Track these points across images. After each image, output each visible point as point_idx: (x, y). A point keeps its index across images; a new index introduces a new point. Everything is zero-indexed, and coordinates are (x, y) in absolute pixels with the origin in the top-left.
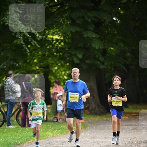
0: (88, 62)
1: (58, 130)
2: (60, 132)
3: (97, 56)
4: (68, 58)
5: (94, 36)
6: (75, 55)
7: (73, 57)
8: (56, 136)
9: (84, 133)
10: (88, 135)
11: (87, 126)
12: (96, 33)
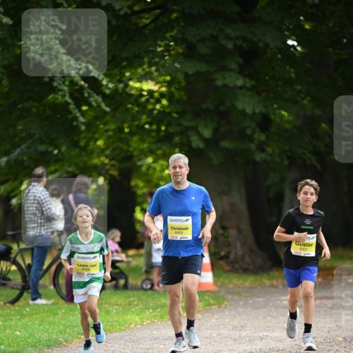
0: (225, 144)
1: (154, 309)
2: (159, 314)
3: (249, 132)
5: (240, 83)
6: (195, 129)
7: (190, 133)
8: (148, 324)
9: (216, 317)
10: (227, 320)
11: (224, 299)
12: (245, 76)
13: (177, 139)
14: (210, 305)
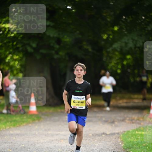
1: (11, 122)
2: (13, 124)
4: (21, 49)
7: (27, 46)
8: (8, 128)
11: (41, 118)
14: (35, 120)
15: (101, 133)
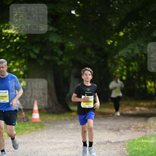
0: (46, 57)
3: (55, 50)
5: (51, 29)
6: (31, 50)
7: (29, 52)
9: (40, 133)
11: (44, 126)
12: (54, 27)
13: (23, 55)
14: (38, 128)
15: (106, 141)
